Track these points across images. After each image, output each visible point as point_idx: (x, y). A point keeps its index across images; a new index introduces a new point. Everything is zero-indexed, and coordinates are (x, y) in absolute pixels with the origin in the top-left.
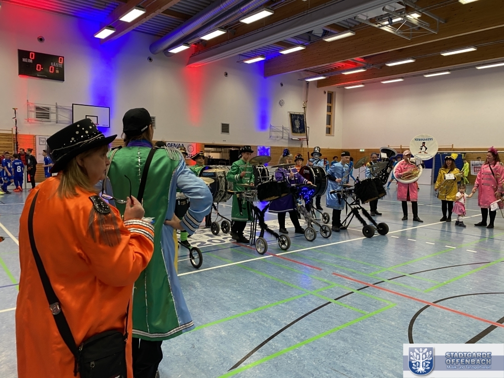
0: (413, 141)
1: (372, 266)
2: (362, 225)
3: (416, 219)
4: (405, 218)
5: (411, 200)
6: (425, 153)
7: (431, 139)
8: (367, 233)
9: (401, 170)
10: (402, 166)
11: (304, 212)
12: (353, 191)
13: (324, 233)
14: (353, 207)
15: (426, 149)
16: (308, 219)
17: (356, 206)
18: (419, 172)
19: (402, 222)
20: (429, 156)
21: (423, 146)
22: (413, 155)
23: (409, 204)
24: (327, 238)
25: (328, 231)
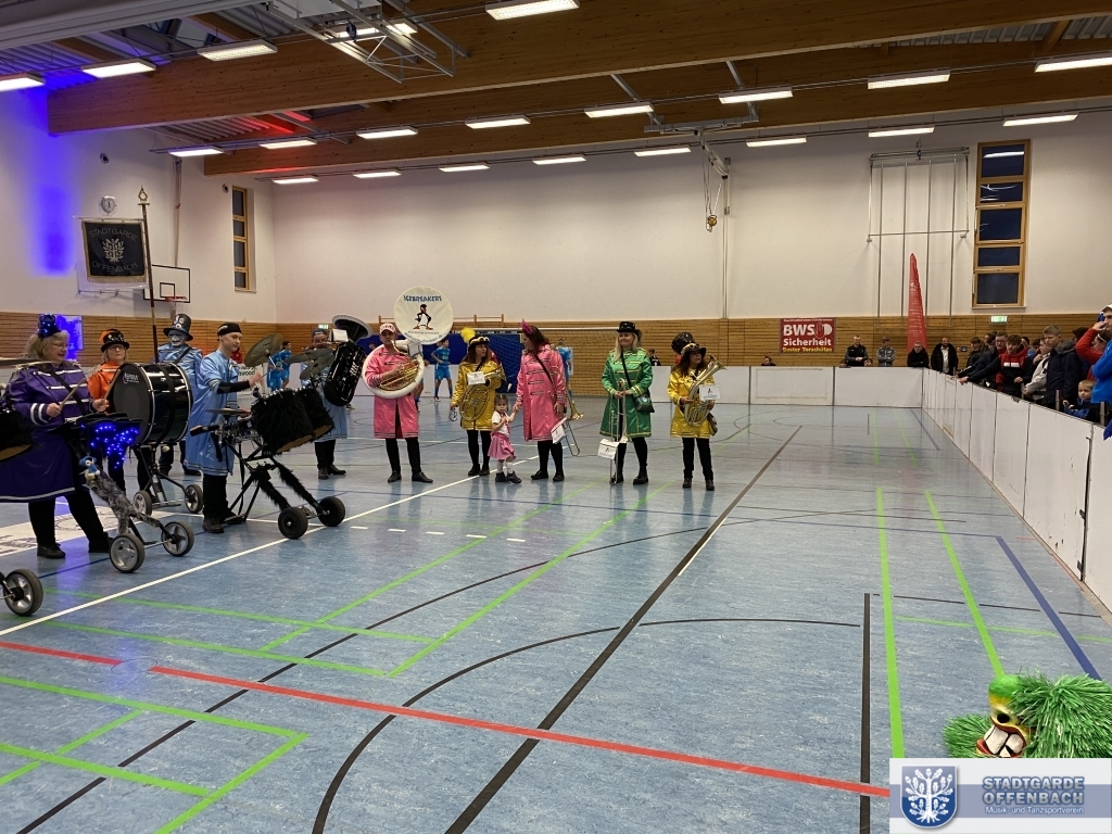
0: (400, 301)
1: (276, 621)
2: (277, 509)
3: (418, 477)
4: (396, 477)
5: (405, 434)
6: (428, 328)
7: (438, 298)
8: (290, 527)
9: (379, 367)
10: (380, 359)
11: (109, 492)
12: (249, 425)
13: (173, 542)
14: (254, 464)
15: (429, 319)
16: (122, 510)
17: (262, 462)
18: (417, 371)
19: (388, 488)
20: (437, 336)
21: (422, 312)
22: (403, 332)
23: (402, 444)
24: (181, 555)
25: (181, 538)
